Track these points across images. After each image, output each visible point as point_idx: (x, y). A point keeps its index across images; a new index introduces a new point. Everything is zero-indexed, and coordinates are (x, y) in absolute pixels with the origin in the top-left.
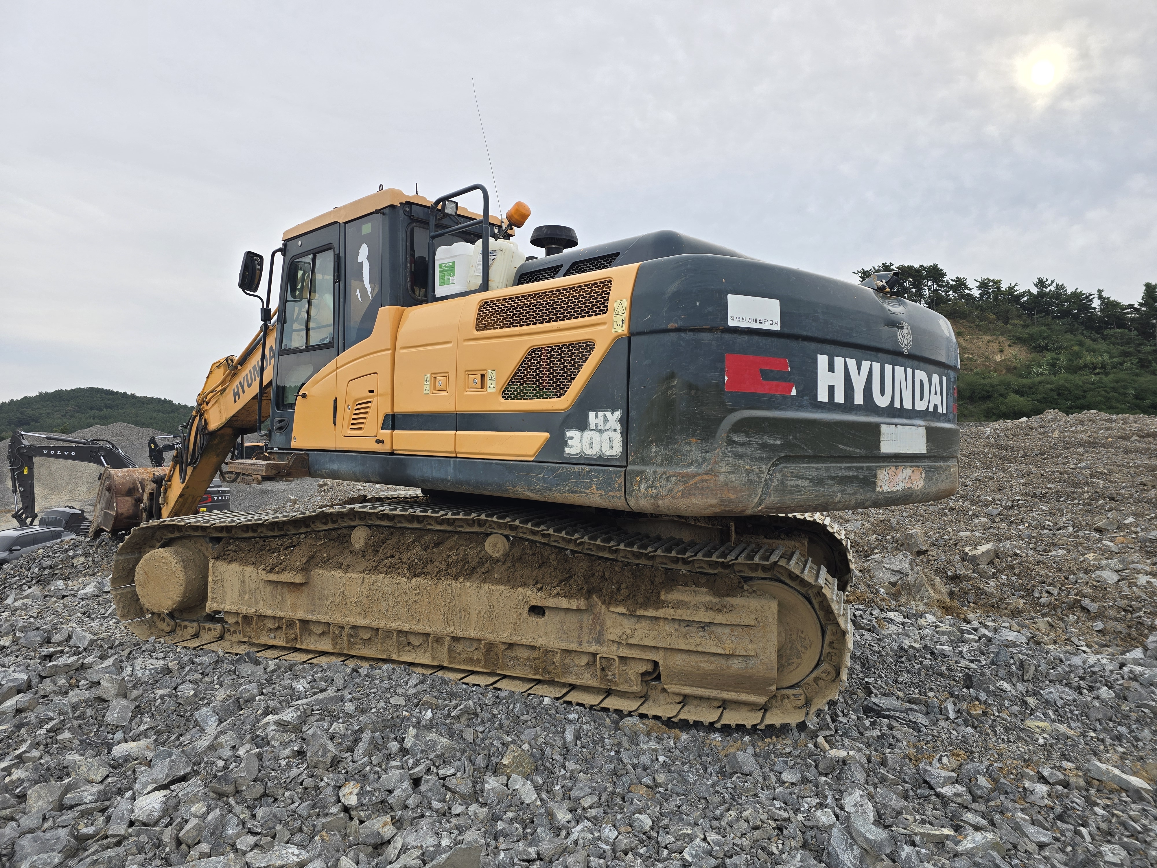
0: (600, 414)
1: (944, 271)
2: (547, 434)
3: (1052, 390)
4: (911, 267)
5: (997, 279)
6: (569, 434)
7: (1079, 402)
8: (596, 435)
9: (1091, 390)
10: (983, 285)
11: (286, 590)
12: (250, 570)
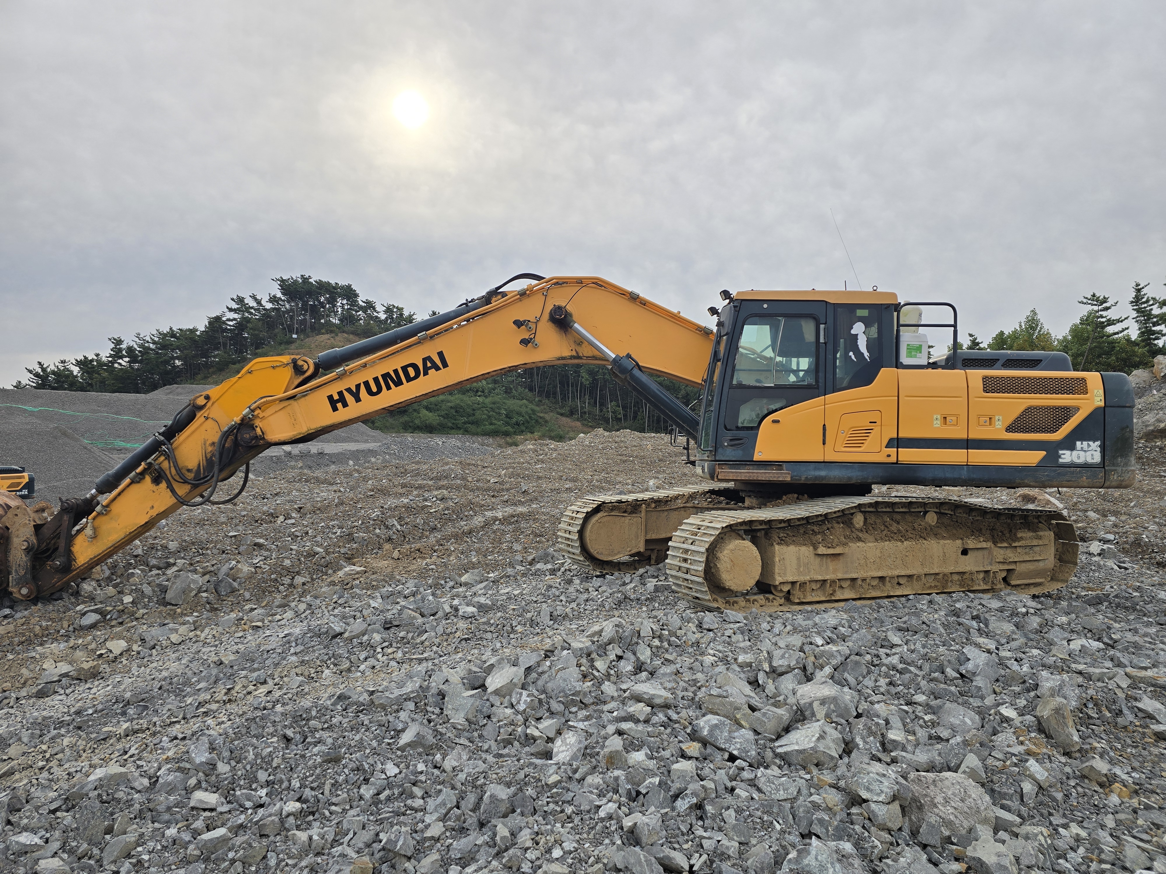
0: (1085, 443)
1: (357, 292)
2: (1044, 453)
3: (451, 407)
4: (329, 284)
5: (400, 306)
6: (1061, 452)
7: (470, 418)
8: (1082, 453)
9: (479, 409)
10: (389, 310)
11: (829, 560)
12: (803, 549)
